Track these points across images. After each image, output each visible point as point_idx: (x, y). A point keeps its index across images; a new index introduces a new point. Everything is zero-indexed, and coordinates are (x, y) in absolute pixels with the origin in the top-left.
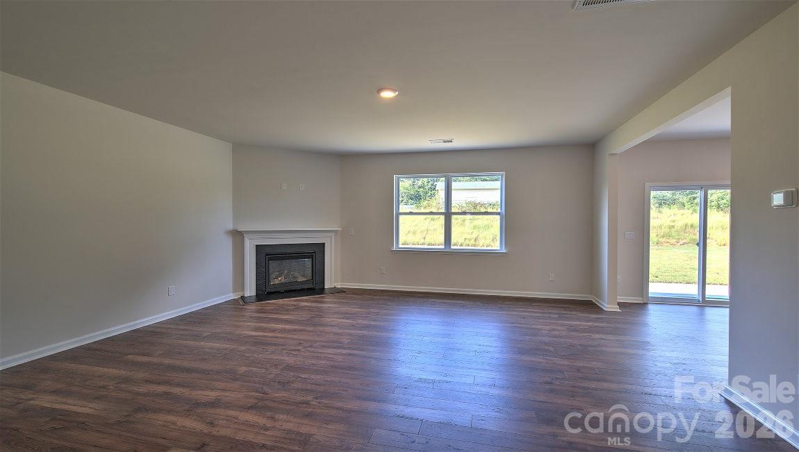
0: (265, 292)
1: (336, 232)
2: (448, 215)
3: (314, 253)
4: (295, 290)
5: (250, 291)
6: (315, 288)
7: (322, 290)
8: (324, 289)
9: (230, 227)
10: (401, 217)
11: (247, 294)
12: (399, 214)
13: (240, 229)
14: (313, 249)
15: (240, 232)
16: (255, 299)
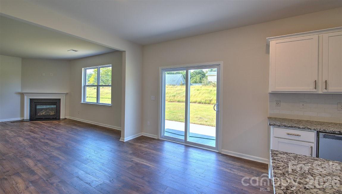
0: (34, 117)
1: (66, 94)
2: (98, 87)
4: (48, 118)
6: (56, 117)
7: (59, 119)
9: (20, 91)
11: (26, 118)
14: (55, 101)
15: (22, 93)
16: (29, 120)
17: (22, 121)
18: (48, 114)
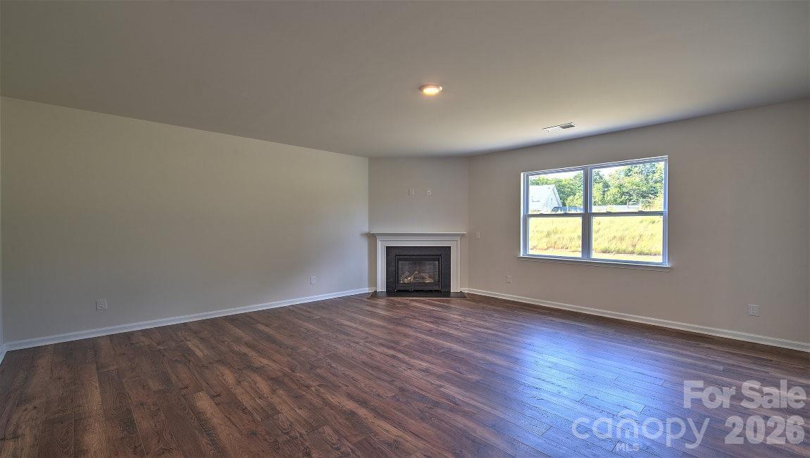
0: (395, 289)
1: (462, 235)
2: (587, 218)
3: (441, 256)
4: (422, 291)
5: (381, 287)
6: (441, 289)
7: (446, 293)
8: (449, 292)
9: (366, 230)
10: (532, 221)
11: (379, 290)
12: (528, 216)
13: (374, 231)
14: (439, 253)
15: (373, 234)
16: (384, 294)
17: (375, 295)
18: (421, 281)
